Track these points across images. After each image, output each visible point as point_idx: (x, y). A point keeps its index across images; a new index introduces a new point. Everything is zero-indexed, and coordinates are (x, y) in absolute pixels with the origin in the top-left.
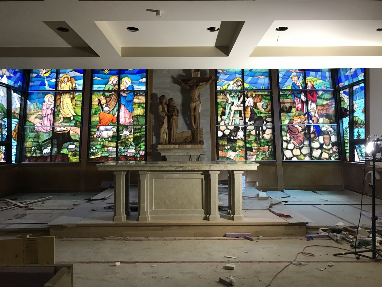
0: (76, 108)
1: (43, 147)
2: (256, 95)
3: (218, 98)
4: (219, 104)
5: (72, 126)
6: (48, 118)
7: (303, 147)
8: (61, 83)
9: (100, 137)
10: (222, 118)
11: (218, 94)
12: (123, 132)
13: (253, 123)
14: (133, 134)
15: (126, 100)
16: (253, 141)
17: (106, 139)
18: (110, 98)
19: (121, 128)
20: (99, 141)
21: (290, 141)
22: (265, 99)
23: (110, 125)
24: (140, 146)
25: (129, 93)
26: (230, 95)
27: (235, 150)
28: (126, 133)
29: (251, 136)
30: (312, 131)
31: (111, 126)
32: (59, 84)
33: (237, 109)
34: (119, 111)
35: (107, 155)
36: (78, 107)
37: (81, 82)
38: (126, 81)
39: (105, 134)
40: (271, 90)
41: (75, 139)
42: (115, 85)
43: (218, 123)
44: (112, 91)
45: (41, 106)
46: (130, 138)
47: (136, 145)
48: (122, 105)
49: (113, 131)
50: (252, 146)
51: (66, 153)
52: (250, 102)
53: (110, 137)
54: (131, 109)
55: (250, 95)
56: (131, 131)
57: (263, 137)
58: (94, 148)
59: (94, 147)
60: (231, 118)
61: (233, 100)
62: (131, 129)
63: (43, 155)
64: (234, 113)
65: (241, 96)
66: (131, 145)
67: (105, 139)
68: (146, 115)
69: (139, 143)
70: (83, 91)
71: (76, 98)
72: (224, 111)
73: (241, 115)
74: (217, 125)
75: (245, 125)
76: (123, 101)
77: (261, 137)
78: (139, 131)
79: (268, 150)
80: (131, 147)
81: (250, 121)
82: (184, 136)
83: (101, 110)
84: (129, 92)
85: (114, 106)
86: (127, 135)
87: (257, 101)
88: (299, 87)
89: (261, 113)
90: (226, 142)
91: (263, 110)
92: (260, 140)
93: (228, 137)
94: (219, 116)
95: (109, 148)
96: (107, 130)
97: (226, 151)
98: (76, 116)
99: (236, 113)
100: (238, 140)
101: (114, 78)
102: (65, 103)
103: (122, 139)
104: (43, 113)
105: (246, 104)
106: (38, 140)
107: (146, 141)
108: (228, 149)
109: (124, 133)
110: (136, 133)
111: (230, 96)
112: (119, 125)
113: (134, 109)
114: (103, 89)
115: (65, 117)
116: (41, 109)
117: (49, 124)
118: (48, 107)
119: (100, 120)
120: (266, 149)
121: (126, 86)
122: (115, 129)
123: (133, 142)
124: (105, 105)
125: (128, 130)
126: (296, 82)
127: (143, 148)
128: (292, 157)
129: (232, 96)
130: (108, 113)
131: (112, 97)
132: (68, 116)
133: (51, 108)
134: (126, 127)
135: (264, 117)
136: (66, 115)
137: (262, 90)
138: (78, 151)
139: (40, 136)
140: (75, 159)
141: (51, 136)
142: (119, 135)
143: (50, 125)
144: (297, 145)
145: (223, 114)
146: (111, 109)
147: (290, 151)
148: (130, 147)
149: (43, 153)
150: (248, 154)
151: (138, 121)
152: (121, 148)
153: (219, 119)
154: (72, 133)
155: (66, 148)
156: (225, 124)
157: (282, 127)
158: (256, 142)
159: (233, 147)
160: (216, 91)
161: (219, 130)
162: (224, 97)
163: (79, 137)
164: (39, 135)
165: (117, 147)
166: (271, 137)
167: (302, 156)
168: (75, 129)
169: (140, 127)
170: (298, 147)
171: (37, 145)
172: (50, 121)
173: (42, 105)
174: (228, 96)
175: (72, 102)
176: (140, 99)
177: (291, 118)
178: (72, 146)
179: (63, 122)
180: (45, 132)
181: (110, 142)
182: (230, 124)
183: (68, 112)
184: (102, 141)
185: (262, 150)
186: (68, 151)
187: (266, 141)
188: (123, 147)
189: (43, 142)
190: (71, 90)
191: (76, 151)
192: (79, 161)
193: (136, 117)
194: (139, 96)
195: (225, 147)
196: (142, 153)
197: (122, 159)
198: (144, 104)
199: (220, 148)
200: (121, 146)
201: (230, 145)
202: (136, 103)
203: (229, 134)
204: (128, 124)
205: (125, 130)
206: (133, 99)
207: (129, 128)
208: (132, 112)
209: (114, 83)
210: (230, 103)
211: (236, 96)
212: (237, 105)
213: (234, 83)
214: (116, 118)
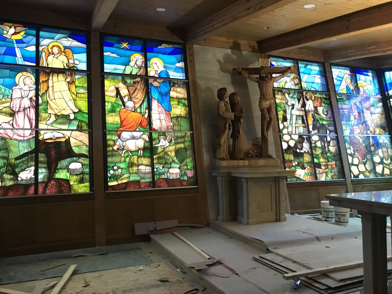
0: (77, 99)
1: (17, 167)
2: (315, 97)
3: (277, 98)
4: (278, 106)
5: (72, 130)
6: (25, 114)
7: (366, 161)
8: (47, 55)
9: (123, 149)
10: (283, 124)
11: (276, 92)
12: (160, 142)
13: (317, 132)
14: (175, 144)
15: (160, 93)
16: (320, 155)
17: (134, 153)
18: (135, 88)
19: (155, 135)
20: (123, 155)
21: (354, 154)
22: (325, 103)
23: (138, 130)
24: (187, 162)
25: (163, 82)
26: (289, 94)
27: (303, 168)
28: (164, 143)
29: (317, 149)
30: (371, 143)
31: (140, 131)
32: (44, 57)
33: (298, 113)
34: (149, 108)
35: (138, 178)
36: (82, 98)
37: (83, 57)
38: (156, 63)
39: (132, 145)
40: (329, 93)
41: (81, 152)
42: (140, 68)
43: (280, 131)
44: (136, 76)
45: (8, 91)
46: (171, 151)
47: (181, 162)
48: (153, 99)
49: (144, 139)
50: (319, 161)
51: (65, 178)
52: (310, 106)
53: (140, 149)
54: (167, 107)
55: (309, 96)
56: (171, 140)
57: (329, 150)
58: (115, 168)
59: (114, 166)
61: (293, 102)
62: (170, 136)
63: (19, 182)
64: (296, 119)
65: (301, 98)
66: (174, 162)
67: (131, 152)
68: (189, 117)
69: (185, 158)
70: (89, 73)
71: (77, 83)
72: (285, 115)
73: (303, 122)
74: (280, 134)
75: (309, 135)
76: (155, 94)
77: (327, 149)
78: (183, 140)
79: (336, 166)
80: (173, 165)
81: (313, 129)
83: (122, 106)
84: (162, 80)
85: (142, 100)
86: (165, 146)
87: (317, 105)
88: (353, 92)
89: (324, 120)
90: (293, 156)
91: (324, 116)
92: (326, 153)
93: (294, 149)
94: (280, 122)
95: (140, 167)
96: (133, 138)
97: (294, 168)
98: (80, 112)
99: (298, 118)
100: (304, 154)
101: (138, 57)
102: (56, 89)
103: (159, 153)
104: (13, 105)
105: (307, 108)
106: (6, 155)
107: (194, 156)
108: (296, 166)
109: (161, 144)
110: (178, 143)
111: (289, 96)
112: (152, 130)
113: (172, 107)
114: (121, 72)
115: (59, 114)
116: (10, 97)
117: (28, 126)
118: (23, 94)
119: (121, 122)
120: (334, 165)
121: (157, 71)
122: (146, 137)
123: (175, 157)
124: (127, 97)
125: (166, 138)
126: (349, 86)
127: (190, 165)
128: (359, 174)
129: (291, 96)
130: (133, 112)
131: (137, 86)
132: (65, 113)
133: (29, 97)
135: (326, 125)
136: (60, 111)
137: (319, 91)
138: (87, 174)
139: (12, 148)
140: (82, 187)
141: (34, 147)
142: (154, 146)
143: (31, 127)
144: (361, 159)
145: (285, 119)
146: (137, 106)
147: (356, 167)
148: (172, 166)
149: (19, 179)
150: (317, 172)
151: (180, 126)
152: (159, 166)
153: (281, 126)
154: (75, 143)
155: (64, 169)
156: (288, 133)
157: (345, 138)
158: (323, 156)
159: (301, 162)
161: (282, 140)
162: (282, 97)
163: (88, 149)
164: (9, 146)
165: (152, 165)
166: (336, 150)
167: (367, 173)
168: (78, 135)
169: (183, 134)
170: (362, 162)
171: (5, 164)
172: (30, 120)
173: (11, 91)
174: (287, 95)
175: (69, 89)
176: (180, 93)
177: (351, 127)
178: (75, 166)
179: (55, 122)
180: (20, 141)
181: (141, 157)
182: (294, 133)
183: (65, 106)
184: (127, 156)
185: (330, 167)
186: (69, 174)
187: (332, 154)
188: (162, 166)
189: (16, 159)
190: (67, 68)
191: (83, 173)
192: (91, 191)
193: (177, 120)
194: (177, 87)
195: (292, 163)
196: (190, 173)
197: (162, 184)
198: (186, 100)
199: (287, 165)
200: (158, 164)
201: (298, 160)
202: (174, 98)
203: (294, 146)
204: (166, 129)
205: (163, 138)
206: (170, 91)
207: (168, 135)
208: (170, 112)
209: (138, 65)
210: (290, 105)
211: (296, 97)
212: (298, 109)
213: (291, 81)
214: (147, 119)
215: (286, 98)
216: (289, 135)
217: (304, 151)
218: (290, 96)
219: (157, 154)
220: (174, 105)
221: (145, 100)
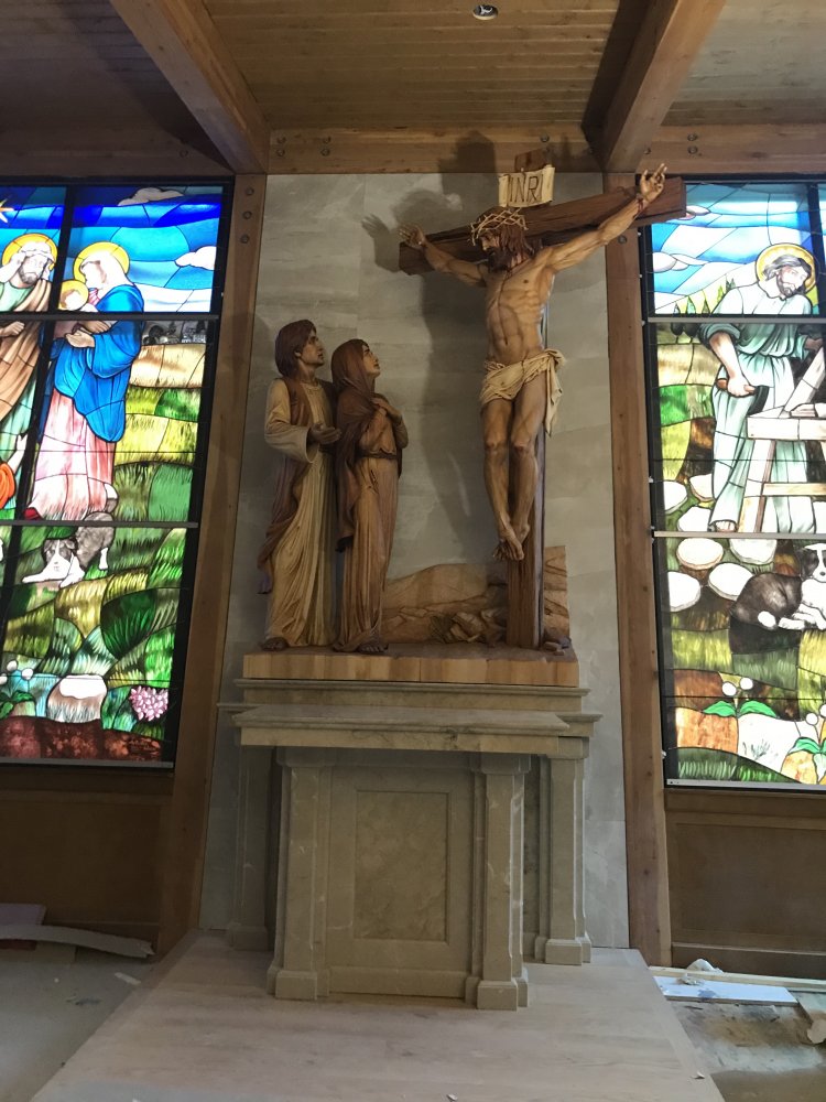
3: (664, 364)
4: (666, 399)
10: (689, 488)
11: (662, 337)
12: (46, 564)
14: (108, 575)
15: (89, 371)
19: (32, 538)
24: (145, 655)
25: (110, 330)
27: (789, 709)
33: (788, 430)
34: (35, 433)
38: (98, 263)
43: (663, 520)
44: (8, 317)
46: (83, 604)
47: (119, 651)
48: (57, 396)
54: (108, 422)
56: (95, 560)
60: (753, 489)
62: (95, 542)
64: (774, 460)
66: (87, 648)
68: (197, 464)
69: (140, 637)
72: (707, 442)
74: (657, 534)
76: (70, 378)
78: (147, 558)
80: (82, 662)
82: (435, 599)
84: (109, 323)
85: (13, 402)
86: (64, 584)
90: (726, 647)
93: (740, 611)
94: (670, 473)
97: (723, 709)
99: (781, 456)
100: (806, 636)
101: (33, 246)
103: (36, 610)
107: (181, 629)
108: (742, 700)
109: (48, 573)
110: (122, 572)
111: (739, 352)
112: (25, 515)
113: (130, 423)
121: (97, 290)
123: (99, 630)
125: (74, 552)
127: (160, 668)
129: (751, 348)
134: (68, 531)
142: (17, 582)
145: (700, 460)
148: (77, 666)
151: (148, 498)
152: (21, 666)
153: (673, 495)
156: (713, 526)
159: (776, 683)
160: (651, 320)
161: (671, 563)
162: (698, 356)
169: (153, 534)
174: (725, 348)
176: (174, 366)
182: (748, 525)
188: (32, 664)
193: (138, 474)
194: (165, 344)
195: (721, 683)
196: (148, 702)
197: (17, 741)
198: (194, 395)
199: (687, 690)
200: (19, 657)
201: (756, 669)
202: (143, 388)
203: (741, 597)
204: (82, 512)
205: (61, 550)
206: (132, 362)
207: (86, 536)
208: (116, 443)
209: (27, 276)
210: (744, 393)
211: (779, 354)
212: (788, 409)
213: (763, 278)
214: (15, 475)
215: (719, 359)
216: (715, 539)
217: (807, 623)
218: (744, 349)
219: (23, 613)
220: (138, 417)
221: (24, 402)
